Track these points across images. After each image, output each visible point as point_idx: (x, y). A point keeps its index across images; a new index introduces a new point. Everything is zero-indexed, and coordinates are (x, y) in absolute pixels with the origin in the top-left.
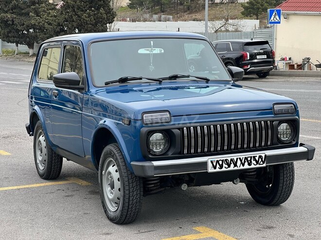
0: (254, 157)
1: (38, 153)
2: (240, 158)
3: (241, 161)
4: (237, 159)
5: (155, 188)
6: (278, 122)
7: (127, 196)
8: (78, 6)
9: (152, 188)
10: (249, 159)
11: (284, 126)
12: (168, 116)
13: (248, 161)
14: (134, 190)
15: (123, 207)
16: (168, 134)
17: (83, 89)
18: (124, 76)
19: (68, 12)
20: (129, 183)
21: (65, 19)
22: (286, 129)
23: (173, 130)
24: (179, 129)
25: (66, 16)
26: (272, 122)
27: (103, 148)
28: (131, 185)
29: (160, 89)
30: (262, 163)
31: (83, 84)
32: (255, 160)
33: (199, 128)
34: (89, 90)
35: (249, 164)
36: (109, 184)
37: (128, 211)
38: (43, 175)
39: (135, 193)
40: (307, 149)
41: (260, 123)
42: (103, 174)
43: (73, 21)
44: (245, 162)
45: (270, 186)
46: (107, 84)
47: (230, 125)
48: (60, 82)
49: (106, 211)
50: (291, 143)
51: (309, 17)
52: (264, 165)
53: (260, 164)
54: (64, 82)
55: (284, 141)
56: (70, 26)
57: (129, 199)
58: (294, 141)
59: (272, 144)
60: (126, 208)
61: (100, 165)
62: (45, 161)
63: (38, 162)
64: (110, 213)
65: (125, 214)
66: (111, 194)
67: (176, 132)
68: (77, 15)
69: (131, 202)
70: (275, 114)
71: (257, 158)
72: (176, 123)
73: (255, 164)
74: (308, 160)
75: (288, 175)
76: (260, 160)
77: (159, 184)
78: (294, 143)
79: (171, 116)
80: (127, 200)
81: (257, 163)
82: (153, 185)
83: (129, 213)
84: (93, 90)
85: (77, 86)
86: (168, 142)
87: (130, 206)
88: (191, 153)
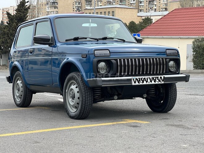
0: (158, 77)
1: (16, 91)
2: (149, 78)
3: (150, 80)
4: (148, 78)
5: (99, 98)
6: (169, 59)
7: (84, 101)
8: (11, 33)
9: (97, 98)
10: (155, 78)
11: (171, 63)
12: (109, 52)
13: (154, 80)
14: (88, 97)
15: (81, 107)
16: (109, 63)
17: (52, 44)
18: (76, 36)
19: (4, 37)
20: (85, 93)
21: (2, 41)
22: (173, 64)
23: (112, 61)
24: (115, 60)
25: (3, 40)
26: (166, 59)
27: (67, 76)
28: (86, 94)
29: (98, 43)
30: (162, 81)
31: (52, 41)
32: (158, 79)
33: (126, 60)
34: (56, 44)
35: (155, 82)
36: (71, 97)
37: (84, 110)
38: (20, 104)
39: (89, 99)
40: (185, 75)
41: (159, 59)
42: (66, 91)
43: (8, 43)
44: (152, 80)
45: (162, 102)
46: (66, 41)
47: (143, 59)
48: (38, 40)
49: (68, 114)
50: (176, 72)
51: (155, 40)
52: (163, 82)
53: (160, 82)
54: (40, 40)
55: (172, 71)
56: (5, 46)
57: (85, 102)
58: (177, 71)
59: (166, 72)
60: (83, 108)
61: (64, 87)
62: (21, 95)
63: (16, 97)
64: (71, 114)
65: (82, 111)
66: (72, 102)
67: (114, 61)
68: (10, 39)
69: (86, 104)
70: (167, 55)
71: (159, 78)
72: (113, 57)
73: (158, 81)
74: (186, 82)
75: (174, 93)
76: (161, 79)
77: (100, 96)
78: (178, 72)
79: (110, 53)
80: (84, 103)
81: (159, 81)
82: (97, 97)
83: (85, 111)
84: (58, 44)
85: (49, 42)
86: (109, 67)
87: (86, 107)
88: (121, 75)
